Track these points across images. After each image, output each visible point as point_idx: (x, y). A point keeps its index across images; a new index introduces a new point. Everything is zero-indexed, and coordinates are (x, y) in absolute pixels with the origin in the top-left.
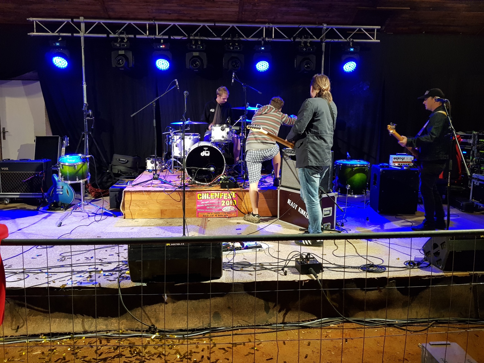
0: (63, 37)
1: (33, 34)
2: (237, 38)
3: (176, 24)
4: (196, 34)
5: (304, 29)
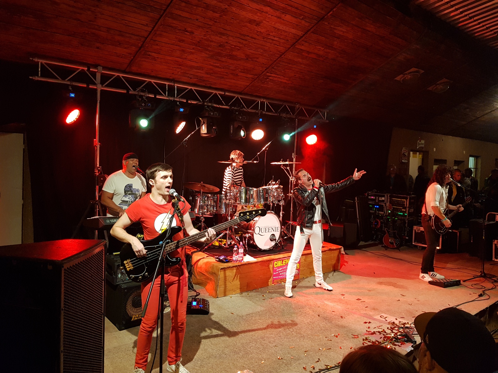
0: (77, 87)
1: (36, 78)
2: (242, 108)
3: (193, 88)
4: (210, 101)
5: (285, 106)
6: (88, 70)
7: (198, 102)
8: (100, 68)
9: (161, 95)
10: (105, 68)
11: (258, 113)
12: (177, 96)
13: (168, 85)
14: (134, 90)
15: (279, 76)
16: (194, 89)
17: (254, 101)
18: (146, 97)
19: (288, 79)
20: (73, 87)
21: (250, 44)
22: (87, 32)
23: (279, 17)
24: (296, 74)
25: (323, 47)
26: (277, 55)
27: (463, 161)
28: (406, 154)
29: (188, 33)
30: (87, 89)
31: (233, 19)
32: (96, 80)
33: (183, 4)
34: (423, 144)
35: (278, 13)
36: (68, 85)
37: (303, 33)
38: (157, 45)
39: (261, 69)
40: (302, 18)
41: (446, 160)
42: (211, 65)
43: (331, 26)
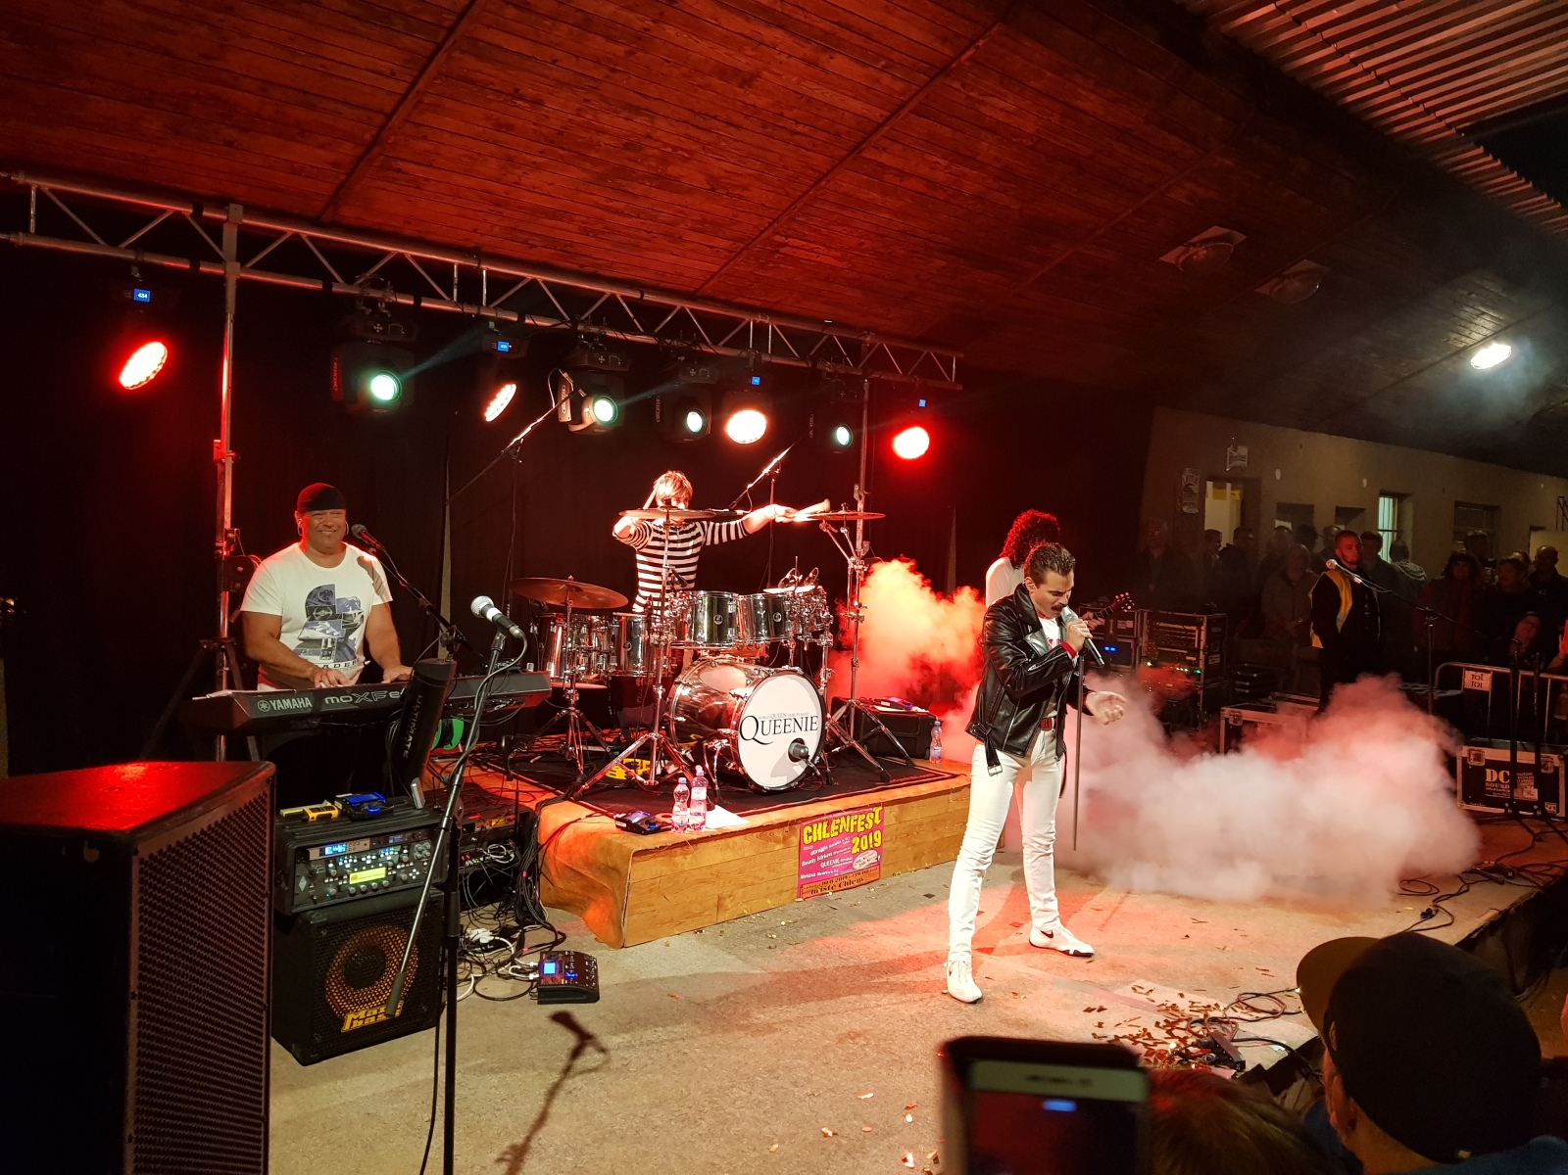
1: (20, 239)
2: (696, 344)
3: (540, 278)
4: (596, 319)
5: (831, 338)
6: (197, 214)
7: (556, 322)
8: (236, 210)
9: (438, 297)
10: (251, 209)
11: (747, 359)
12: (489, 303)
13: (459, 266)
14: (349, 281)
15: (814, 245)
16: (545, 282)
17: (735, 322)
18: (387, 304)
19: (839, 254)
20: (145, 268)
21: (723, 144)
22: (193, 92)
23: (810, 63)
24: (863, 240)
25: (945, 159)
26: (806, 181)
27: (1362, 510)
28: (1195, 488)
29: (526, 105)
30: (193, 277)
31: (668, 62)
32: (220, 247)
33: (511, 11)
34: (1244, 457)
35: (808, 50)
36: (128, 263)
37: (885, 113)
38: (425, 138)
39: (756, 223)
40: (884, 67)
41: (1313, 506)
42: (597, 205)
43: (972, 94)
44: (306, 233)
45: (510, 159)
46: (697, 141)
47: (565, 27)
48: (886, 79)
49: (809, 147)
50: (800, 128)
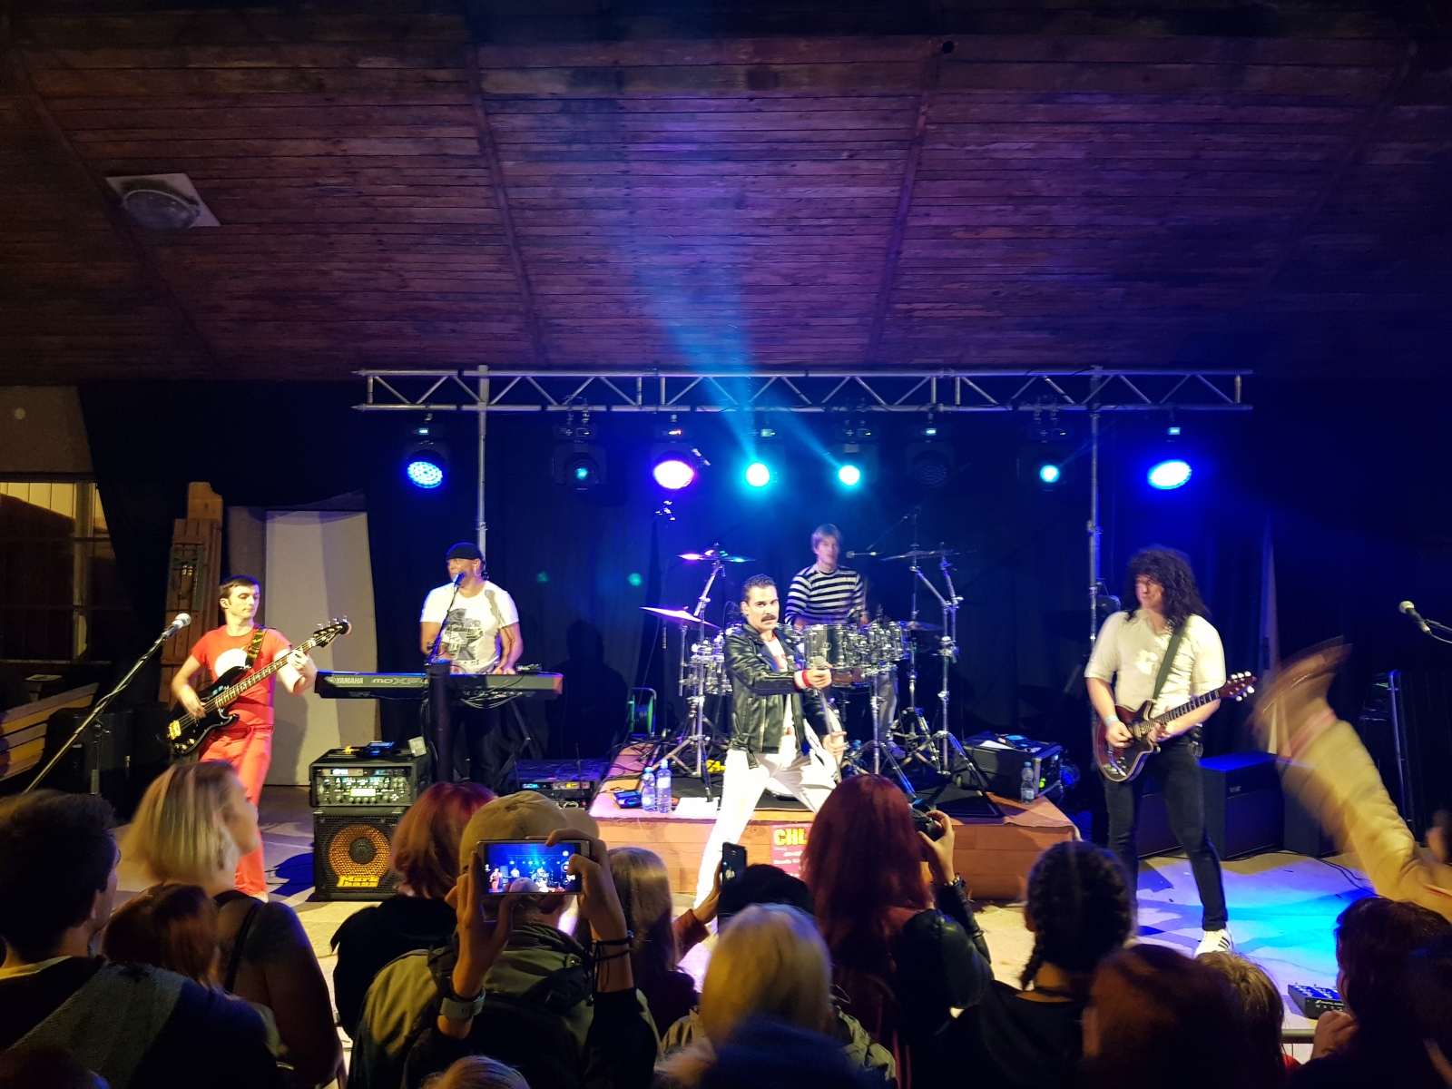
0: (435, 413)
1: (364, 407)
2: (866, 406)
3: (710, 376)
5: (1041, 378)
6: (460, 376)
7: (724, 408)
8: (483, 370)
9: (627, 404)
12: (667, 401)
13: (643, 379)
14: (560, 403)
15: (944, 304)
16: (715, 378)
17: (913, 381)
21: (767, 251)
22: (412, 308)
23: (779, 175)
24: (994, 290)
26: (874, 258)
29: (598, 266)
31: (664, 210)
32: (477, 393)
36: (420, 412)
37: (894, 189)
39: (864, 300)
40: (849, 157)
42: (711, 317)
44: (530, 374)
45: (620, 301)
46: (745, 255)
47: (572, 211)
48: (864, 165)
49: (851, 233)
50: (824, 222)
